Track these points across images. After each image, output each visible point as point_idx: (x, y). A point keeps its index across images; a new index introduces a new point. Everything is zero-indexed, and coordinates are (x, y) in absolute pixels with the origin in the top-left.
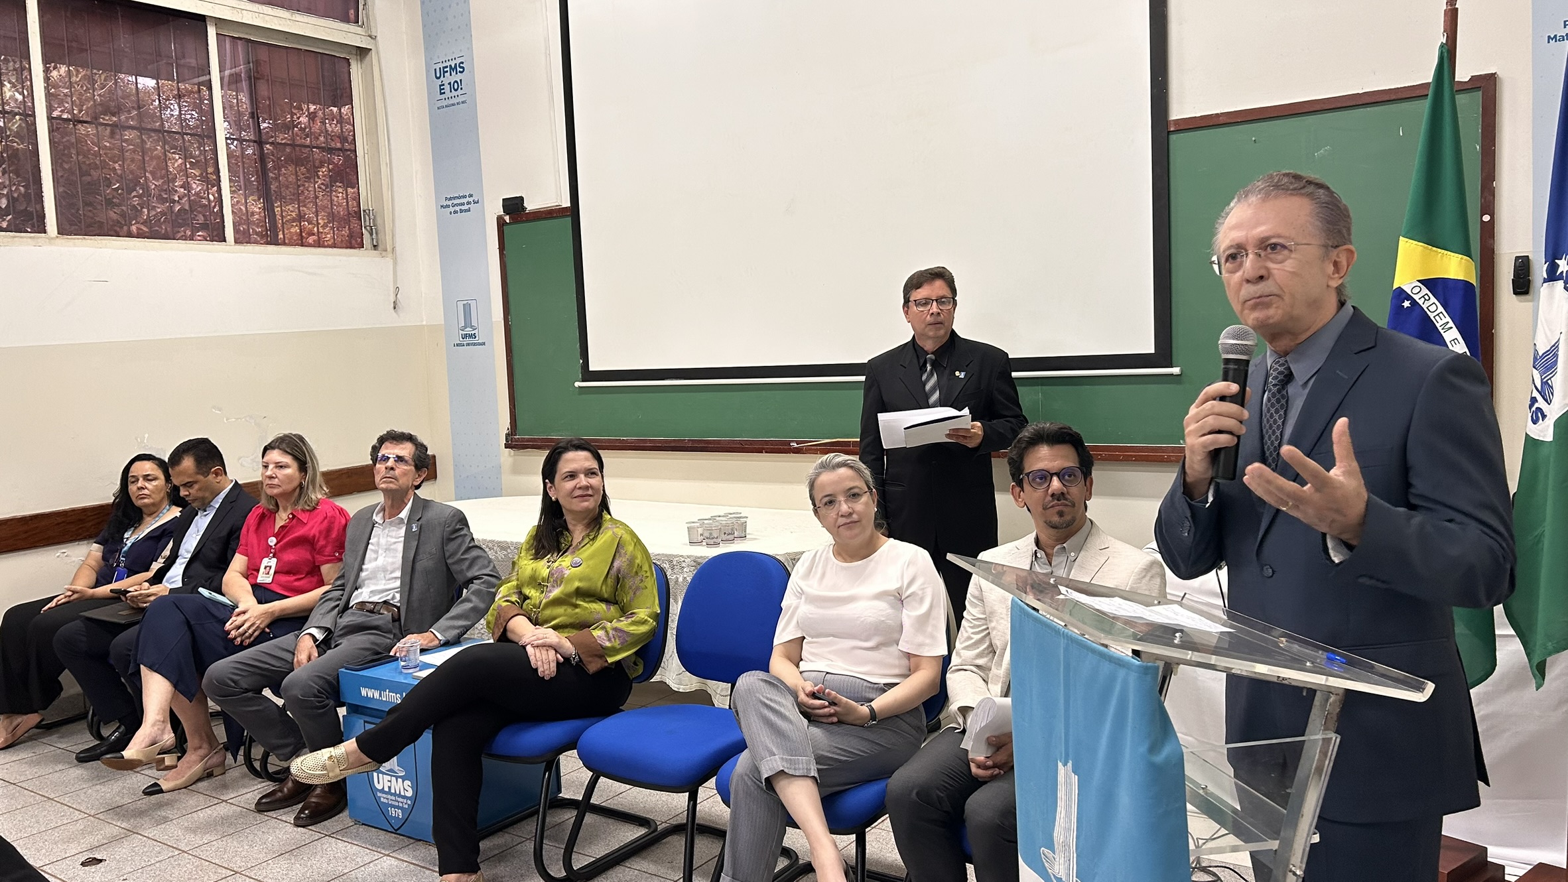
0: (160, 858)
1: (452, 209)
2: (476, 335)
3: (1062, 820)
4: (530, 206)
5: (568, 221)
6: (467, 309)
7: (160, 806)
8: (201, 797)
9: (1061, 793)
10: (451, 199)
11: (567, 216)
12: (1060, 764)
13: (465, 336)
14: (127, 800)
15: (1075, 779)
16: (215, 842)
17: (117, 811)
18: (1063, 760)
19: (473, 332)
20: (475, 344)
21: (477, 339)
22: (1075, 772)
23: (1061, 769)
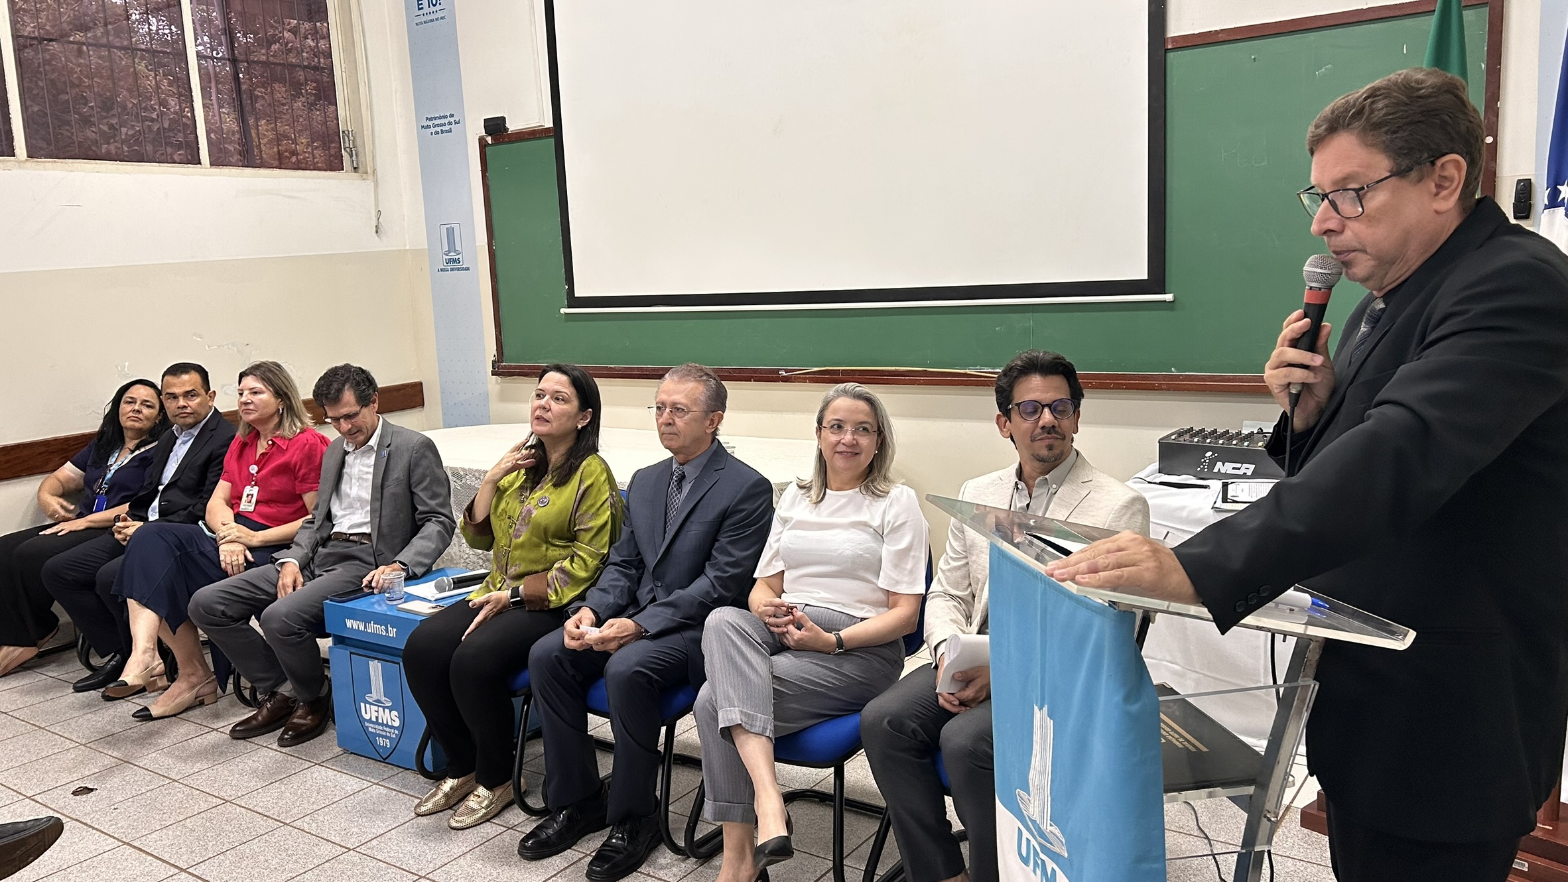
0: (152, 787)
1: (433, 130)
2: (461, 260)
3: (1037, 763)
4: (512, 126)
5: (552, 140)
6: (450, 232)
7: (151, 734)
8: (192, 727)
9: (1037, 738)
10: (431, 119)
11: (550, 137)
12: (1036, 708)
13: (449, 261)
14: (117, 729)
15: (1050, 723)
16: (205, 772)
17: (110, 739)
18: (1039, 704)
19: (457, 257)
20: (458, 269)
21: (461, 264)
22: (1050, 716)
23: (1037, 714)
